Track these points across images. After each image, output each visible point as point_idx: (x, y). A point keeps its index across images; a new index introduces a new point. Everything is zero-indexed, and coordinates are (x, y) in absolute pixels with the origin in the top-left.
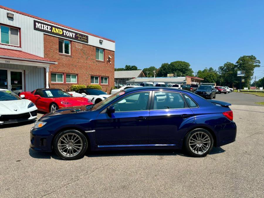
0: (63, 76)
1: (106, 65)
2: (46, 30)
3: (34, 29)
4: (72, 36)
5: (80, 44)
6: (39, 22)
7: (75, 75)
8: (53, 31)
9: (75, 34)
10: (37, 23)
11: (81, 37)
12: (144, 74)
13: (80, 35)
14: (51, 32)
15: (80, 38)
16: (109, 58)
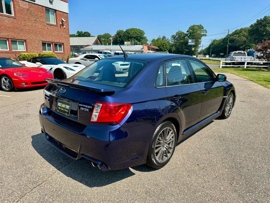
0: (7, 42)
1: (60, 30)
5: (25, 3)
7: (23, 41)
12: (99, 41)
16: (63, 21)
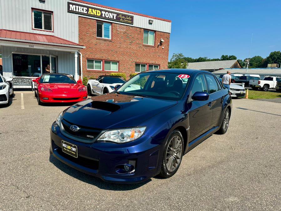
0: (102, 63)
1: (157, 50)
2: (81, 12)
3: (68, 12)
4: (112, 18)
5: (123, 26)
6: (73, 4)
8: (89, 13)
9: (116, 15)
10: (71, 5)
11: (124, 17)
12: (239, 64)
13: (123, 15)
14: (87, 15)
15: (123, 19)
16: (161, 41)
